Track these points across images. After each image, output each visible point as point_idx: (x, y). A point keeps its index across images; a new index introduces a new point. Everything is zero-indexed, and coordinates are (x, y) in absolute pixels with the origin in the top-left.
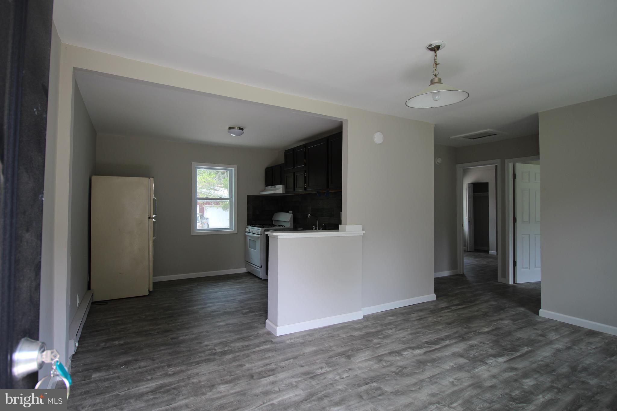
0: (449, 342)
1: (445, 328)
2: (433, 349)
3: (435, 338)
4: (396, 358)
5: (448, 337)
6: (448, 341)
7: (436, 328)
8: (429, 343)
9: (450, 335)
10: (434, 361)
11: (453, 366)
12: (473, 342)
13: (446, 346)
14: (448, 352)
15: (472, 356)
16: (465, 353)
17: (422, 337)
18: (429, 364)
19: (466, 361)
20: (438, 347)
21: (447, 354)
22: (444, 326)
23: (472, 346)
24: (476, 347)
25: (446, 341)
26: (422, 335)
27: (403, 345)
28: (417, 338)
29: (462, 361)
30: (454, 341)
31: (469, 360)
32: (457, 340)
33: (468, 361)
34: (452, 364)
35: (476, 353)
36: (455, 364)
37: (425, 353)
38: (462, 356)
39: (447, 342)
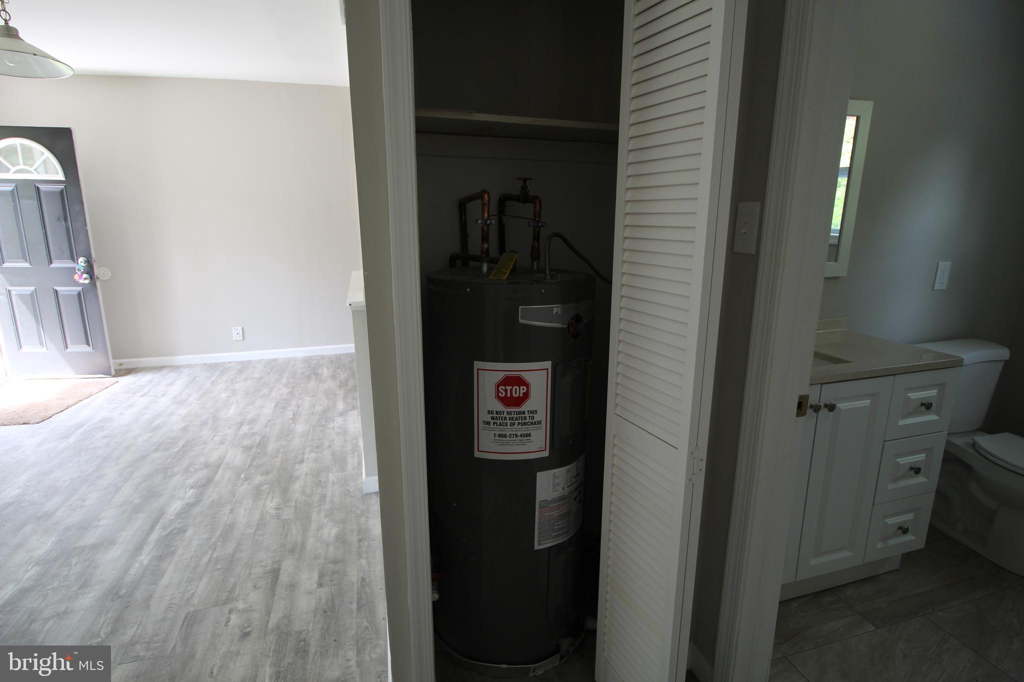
0: (141, 563)
1: (187, 596)
2: (157, 527)
3: (179, 552)
4: (192, 481)
5: (154, 572)
6: (146, 562)
7: (205, 580)
8: (178, 533)
9: (156, 582)
10: (137, 510)
11: (99, 521)
12: (87, 600)
13: (138, 549)
14: (127, 538)
15: (74, 561)
16: (91, 559)
17: (205, 536)
18: (138, 500)
19: (81, 543)
20: (152, 535)
21: (124, 534)
22: (195, 601)
23: (85, 585)
24: (74, 589)
25: (150, 561)
26: (209, 539)
27: (211, 499)
28: (209, 526)
29: (89, 539)
30: (133, 571)
31: (76, 548)
32: (129, 578)
33: (77, 545)
34: (102, 522)
35: (67, 573)
36: (96, 526)
37: (162, 512)
38: (95, 547)
39: (145, 558)
